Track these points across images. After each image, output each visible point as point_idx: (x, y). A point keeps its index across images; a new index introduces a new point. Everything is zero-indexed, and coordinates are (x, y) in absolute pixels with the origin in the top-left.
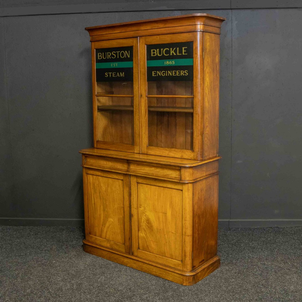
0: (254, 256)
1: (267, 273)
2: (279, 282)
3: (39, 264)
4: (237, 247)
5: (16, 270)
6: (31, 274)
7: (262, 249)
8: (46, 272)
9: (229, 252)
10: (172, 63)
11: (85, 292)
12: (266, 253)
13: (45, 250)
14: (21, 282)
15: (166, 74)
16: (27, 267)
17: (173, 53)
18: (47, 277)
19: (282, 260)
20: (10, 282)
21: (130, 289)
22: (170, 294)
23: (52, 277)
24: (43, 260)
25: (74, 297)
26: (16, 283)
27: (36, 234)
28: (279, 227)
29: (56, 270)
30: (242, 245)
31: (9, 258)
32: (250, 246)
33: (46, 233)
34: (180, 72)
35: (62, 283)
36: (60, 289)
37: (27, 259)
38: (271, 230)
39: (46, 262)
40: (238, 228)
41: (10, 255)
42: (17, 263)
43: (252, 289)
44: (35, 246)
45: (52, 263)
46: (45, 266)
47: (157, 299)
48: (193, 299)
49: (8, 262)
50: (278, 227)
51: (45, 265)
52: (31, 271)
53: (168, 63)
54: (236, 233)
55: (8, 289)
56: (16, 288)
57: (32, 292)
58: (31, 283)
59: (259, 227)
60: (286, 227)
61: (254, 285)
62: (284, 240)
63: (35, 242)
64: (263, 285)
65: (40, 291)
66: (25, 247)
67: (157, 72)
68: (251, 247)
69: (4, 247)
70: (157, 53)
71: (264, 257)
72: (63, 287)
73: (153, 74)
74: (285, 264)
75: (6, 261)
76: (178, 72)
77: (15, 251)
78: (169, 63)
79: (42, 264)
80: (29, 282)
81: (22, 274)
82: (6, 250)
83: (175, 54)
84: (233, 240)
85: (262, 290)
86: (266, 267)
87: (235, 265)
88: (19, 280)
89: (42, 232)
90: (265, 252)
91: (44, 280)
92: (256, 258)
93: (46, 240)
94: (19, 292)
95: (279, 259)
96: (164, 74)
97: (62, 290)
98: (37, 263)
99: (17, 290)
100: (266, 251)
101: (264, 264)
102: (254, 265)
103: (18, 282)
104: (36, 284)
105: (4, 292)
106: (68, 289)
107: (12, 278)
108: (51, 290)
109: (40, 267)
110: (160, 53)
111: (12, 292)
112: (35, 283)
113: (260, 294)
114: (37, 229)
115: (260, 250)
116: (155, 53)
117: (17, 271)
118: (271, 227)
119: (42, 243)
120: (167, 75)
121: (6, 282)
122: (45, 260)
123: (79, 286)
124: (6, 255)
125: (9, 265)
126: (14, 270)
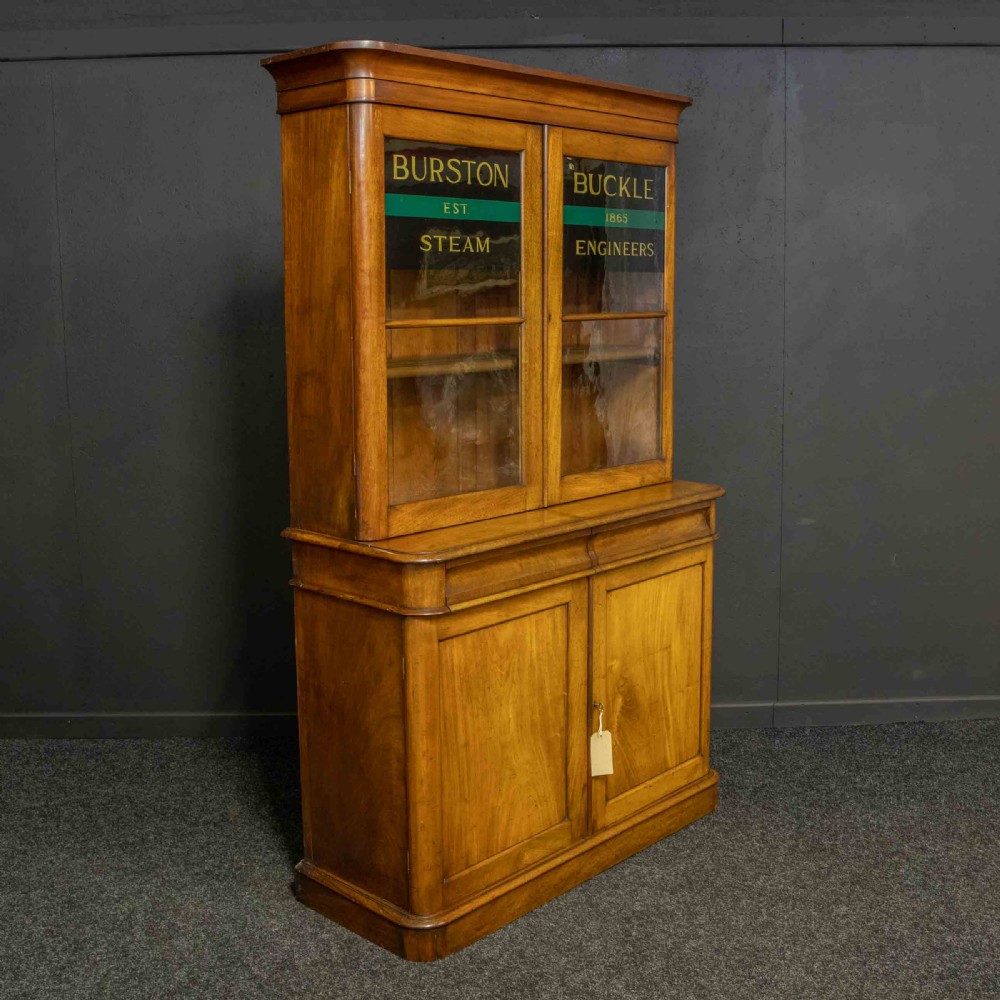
0: (881, 822)
1: (944, 880)
2: (991, 908)
3: (197, 874)
4: (818, 791)
5: (123, 897)
6: (177, 911)
7: (899, 798)
8: (227, 902)
9: (798, 809)
11: (373, 973)
12: (916, 808)
13: (206, 823)
14: (149, 943)
16: (158, 887)
18: (234, 921)
19: (974, 833)
20: (110, 944)
21: (521, 954)
22: (656, 964)
23: (249, 922)
25: (340, 993)
26: (132, 947)
27: (162, 767)
28: (927, 720)
29: (258, 892)
30: (833, 786)
32: (859, 786)
33: (195, 761)
35: (287, 943)
36: (288, 964)
37: (150, 857)
38: (905, 731)
39: (219, 867)
40: (804, 729)
41: (93, 844)
42: (121, 872)
43: (914, 939)
44: (169, 808)
45: (237, 869)
46: (218, 880)
47: (620, 987)
48: (738, 982)
49: (90, 871)
50: (923, 722)
51: (217, 876)
52: (173, 899)
54: (801, 744)
55: (108, 971)
56: (133, 966)
57: (193, 981)
58: (181, 943)
59: (864, 723)
60: (949, 722)
61: (916, 925)
62: (954, 762)
63: (164, 794)
64: (942, 921)
65: (221, 976)
66: (136, 814)
68: (861, 789)
69: (66, 814)
71: (912, 822)
72: (296, 956)
74: (986, 845)
77: (105, 830)
79: (207, 873)
80: (175, 942)
82: (74, 827)
84: (799, 768)
85: (948, 940)
86: (932, 859)
87: (831, 853)
88: (139, 935)
89: (182, 757)
90: (911, 807)
91: (225, 932)
92: (891, 828)
93: (202, 786)
94: (149, 979)
95: (963, 830)
97: (294, 968)
98: (187, 870)
99: (141, 974)
100: (913, 804)
101: (924, 849)
102: (893, 854)
103: (139, 942)
104: (202, 949)
105: (98, 984)
106: (314, 964)
107: (113, 930)
108: (255, 970)
109: (202, 884)
111: (125, 982)
112: (196, 946)
113: (945, 956)
114: (163, 749)
115: (893, 801)
117: (127, 904)
118: (903, 723)
119: (189, 799)
121: (96, 945)
122: (213, 856)
123: (349, 948)
125: (96, 882)
126: (114, 898)
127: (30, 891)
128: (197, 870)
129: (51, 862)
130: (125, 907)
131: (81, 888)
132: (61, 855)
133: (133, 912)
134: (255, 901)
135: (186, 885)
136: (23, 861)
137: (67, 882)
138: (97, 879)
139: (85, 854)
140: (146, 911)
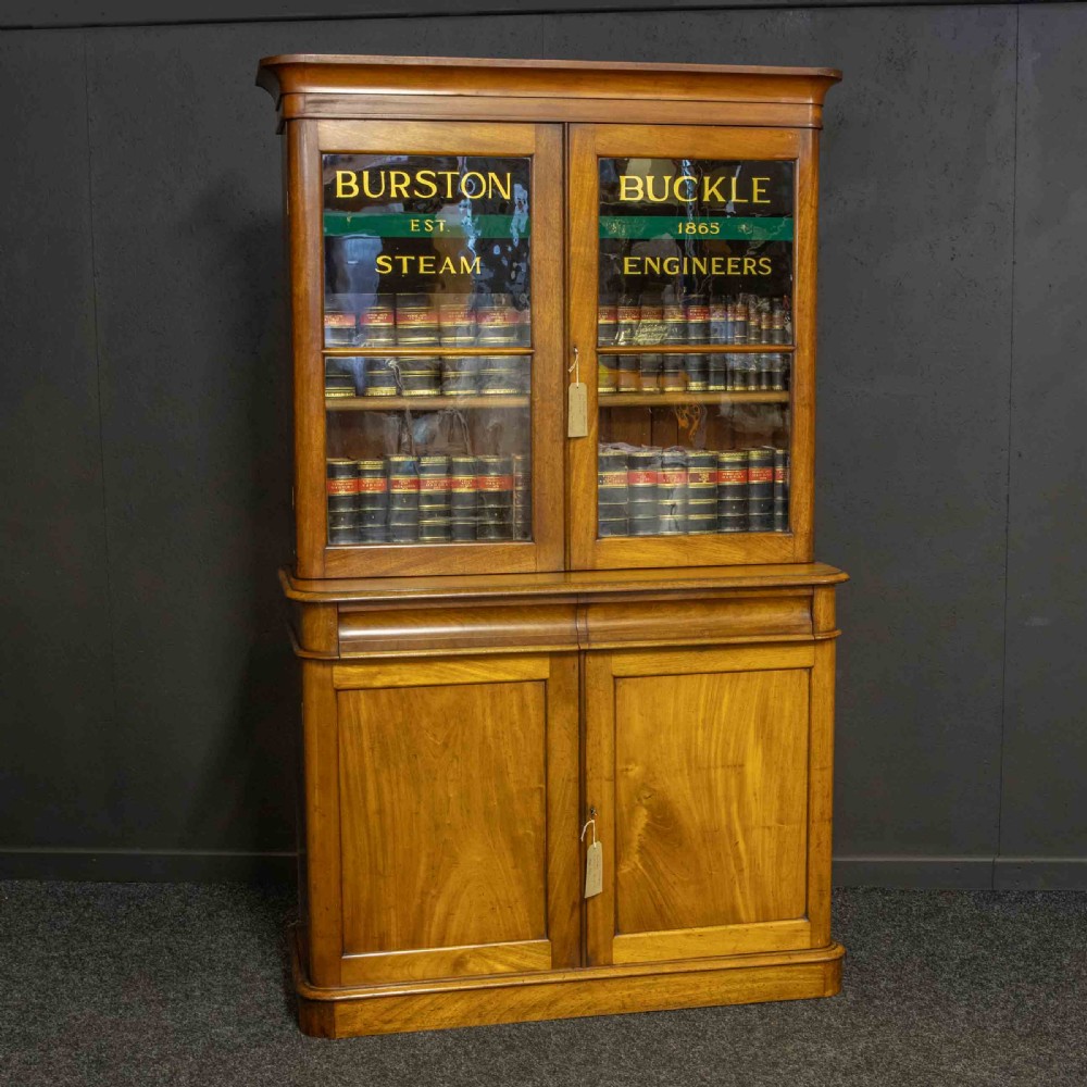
5: (163, 1058)
8: (290, 1066)
10: (710, 229)
15: (681, 269)
17: (712, 196)
24: (264, 1017)
29: (328, 1057)
31: (121, 1012)
34: (741, 264)
51: (278, 1037)
52: (224, 1063)
53: (693, 227)
67: (643, 261)
70: (645, 189)
73: (627, 266)
75: (112, 1022)
76: (718, 262)
78: (697, 228)
81: (192, 1075)
83: (721, 199)
96: (677, 267)
110: (658, 192)
116: (639, 188)
120: (685, 272)
124: (107, 1001)
125: (129, 1041)
126: (151, 1059)
127: (49, 1048)
128: (252, 1030)
129: (75, 1018)
130: (166, 1068)
131: (111, 1046)
132: (87, 1010)
133: (175, 1074)
134: (324, 1067)
135: (240, 1046)
136: (40, 1015)
137: (95, 1040)
138: (132, 1037)
139: (116, 1010)
140: (191, 1073)
